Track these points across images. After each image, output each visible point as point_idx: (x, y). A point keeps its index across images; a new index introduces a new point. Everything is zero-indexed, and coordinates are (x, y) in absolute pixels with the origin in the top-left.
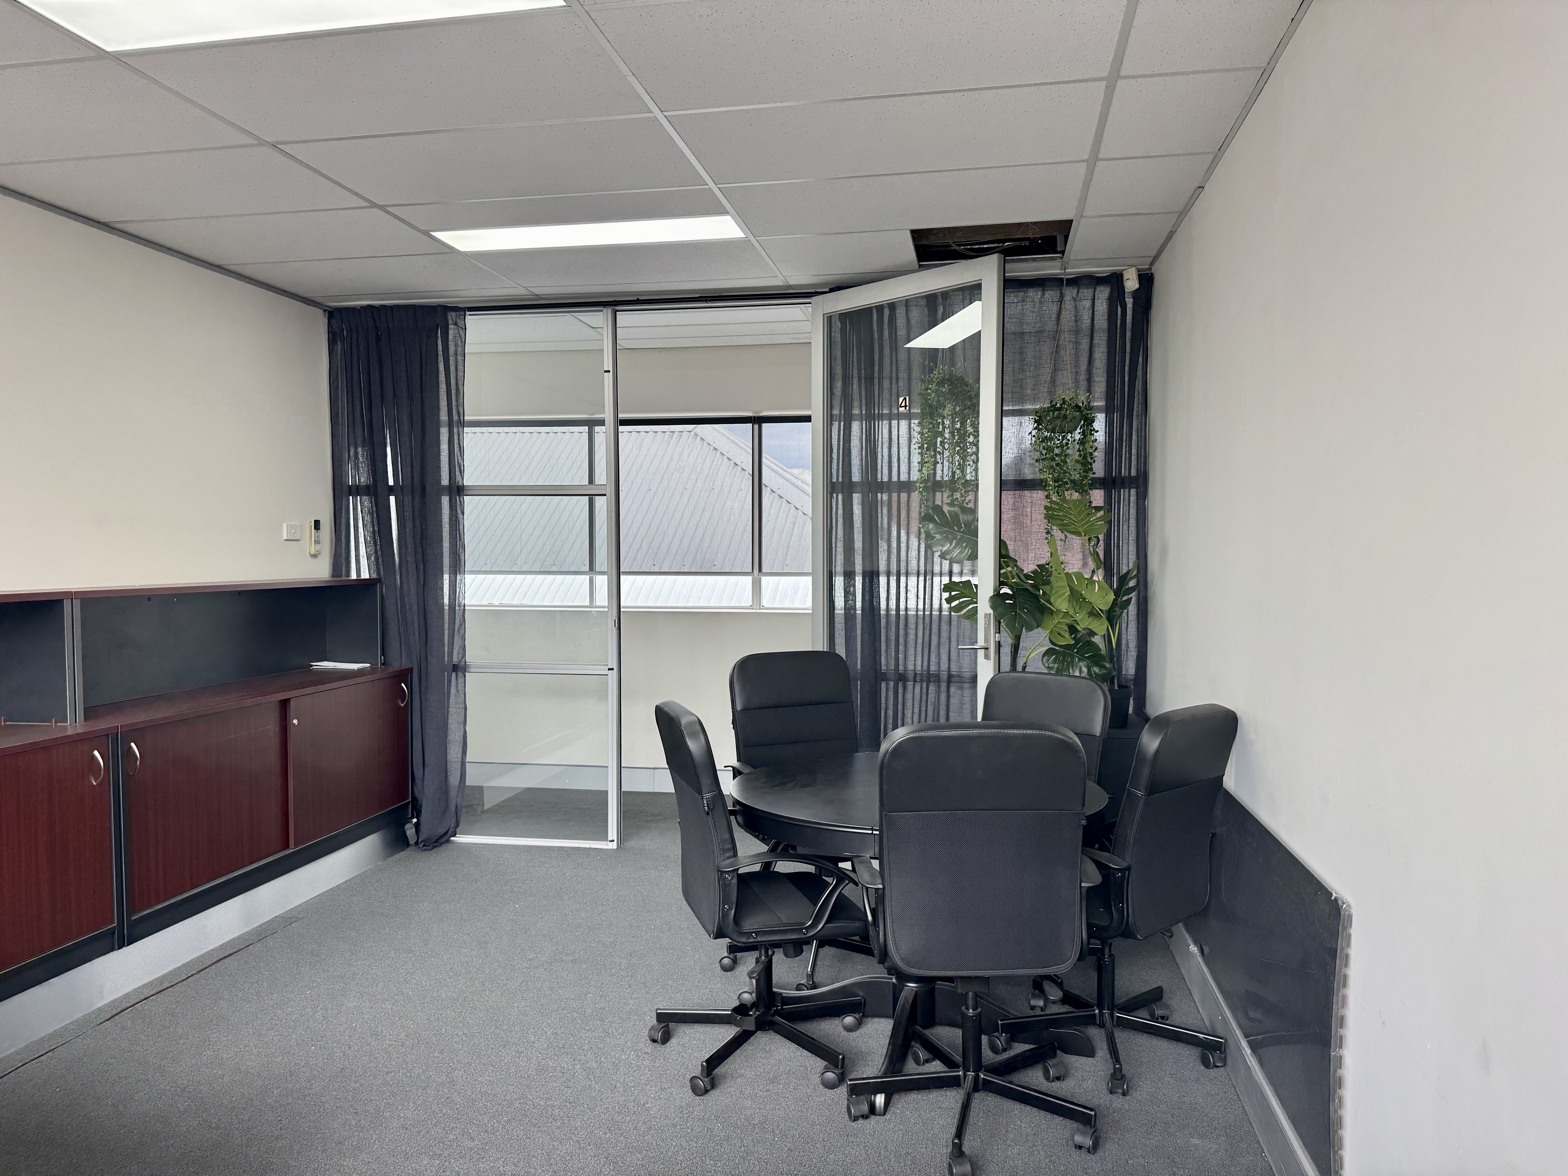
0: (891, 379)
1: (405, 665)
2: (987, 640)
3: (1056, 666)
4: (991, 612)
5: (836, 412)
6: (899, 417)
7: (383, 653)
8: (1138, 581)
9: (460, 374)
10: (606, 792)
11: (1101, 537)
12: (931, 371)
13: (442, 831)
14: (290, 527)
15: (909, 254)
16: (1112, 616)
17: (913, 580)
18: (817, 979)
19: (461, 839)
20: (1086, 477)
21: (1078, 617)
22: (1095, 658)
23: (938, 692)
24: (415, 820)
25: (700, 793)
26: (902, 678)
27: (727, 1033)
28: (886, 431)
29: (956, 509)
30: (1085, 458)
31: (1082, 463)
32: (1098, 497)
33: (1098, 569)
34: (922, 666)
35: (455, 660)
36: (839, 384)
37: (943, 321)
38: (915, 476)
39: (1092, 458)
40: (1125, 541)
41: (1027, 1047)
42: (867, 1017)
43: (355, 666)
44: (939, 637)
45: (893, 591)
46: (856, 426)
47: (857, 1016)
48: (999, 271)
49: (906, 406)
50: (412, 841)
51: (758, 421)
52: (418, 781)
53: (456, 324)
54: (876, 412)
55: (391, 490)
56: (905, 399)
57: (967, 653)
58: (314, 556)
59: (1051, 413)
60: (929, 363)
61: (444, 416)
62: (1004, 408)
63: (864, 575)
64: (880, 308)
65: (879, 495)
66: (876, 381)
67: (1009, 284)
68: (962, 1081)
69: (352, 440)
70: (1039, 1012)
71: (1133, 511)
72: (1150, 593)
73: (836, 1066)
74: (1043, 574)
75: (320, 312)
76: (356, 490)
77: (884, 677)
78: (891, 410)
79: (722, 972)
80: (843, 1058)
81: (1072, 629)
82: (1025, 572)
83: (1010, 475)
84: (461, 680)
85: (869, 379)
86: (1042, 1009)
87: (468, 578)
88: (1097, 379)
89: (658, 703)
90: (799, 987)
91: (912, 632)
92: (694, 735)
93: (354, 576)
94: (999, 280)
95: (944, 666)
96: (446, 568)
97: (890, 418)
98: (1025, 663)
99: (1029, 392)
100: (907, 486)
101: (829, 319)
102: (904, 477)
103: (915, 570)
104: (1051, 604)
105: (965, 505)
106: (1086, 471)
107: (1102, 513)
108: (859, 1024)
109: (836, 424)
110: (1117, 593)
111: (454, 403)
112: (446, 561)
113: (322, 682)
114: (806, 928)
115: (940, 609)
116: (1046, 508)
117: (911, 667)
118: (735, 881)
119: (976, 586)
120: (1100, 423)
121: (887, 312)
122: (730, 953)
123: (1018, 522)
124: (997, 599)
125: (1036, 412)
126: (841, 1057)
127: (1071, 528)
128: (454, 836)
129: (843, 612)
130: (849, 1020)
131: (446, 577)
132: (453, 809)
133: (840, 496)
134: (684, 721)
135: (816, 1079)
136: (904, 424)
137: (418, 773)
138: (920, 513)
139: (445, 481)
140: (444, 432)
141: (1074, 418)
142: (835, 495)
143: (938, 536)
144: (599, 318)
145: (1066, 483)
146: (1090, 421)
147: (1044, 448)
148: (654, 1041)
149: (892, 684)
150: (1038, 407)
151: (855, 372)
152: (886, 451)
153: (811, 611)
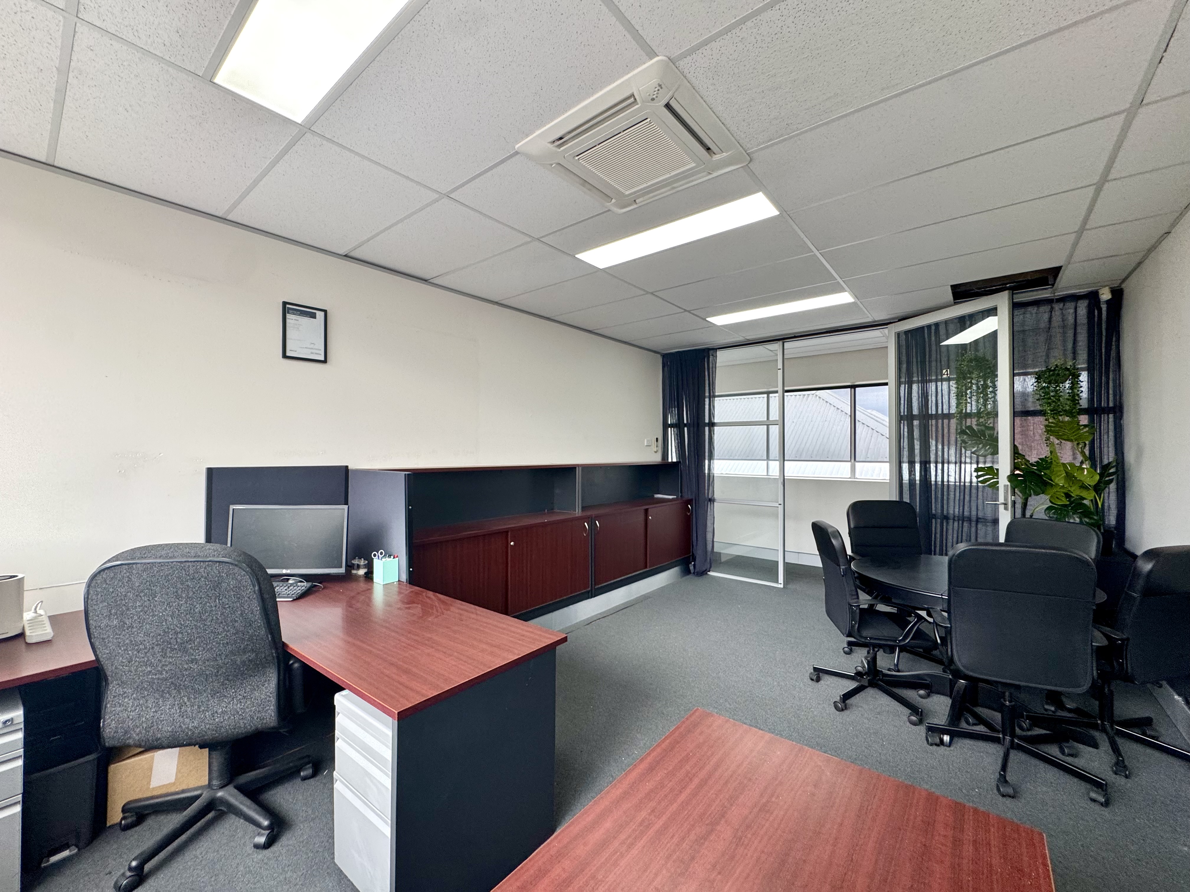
0: (936, 361)
1: (690, 497)
2: (1006, 499)
3: (1055, 516)
4: (1009, 484)
5: (903, 380)
6: (942, 380)
7: (681, 492)
8: (1117, 469)
9: (714, 375)
10: (778, 562)
11: (1087, 442)
12: (963, 355)
13: (704, 569)
14: (648, 441)
15: (950, 297)
16: (1098, 488)
17: (952, 466)
18: (900, 668)
19: (711, 573)
20: (1075, 408)
21: (1072, 489)
22: (1086, 513)
23: (970, 527)
24: (693, 563)
25: (839, 565)
26: (946, 518)
27: (852, 685)
28: (934, 388)
29: (983, 428)
30: (1073, 396)
31: (1071, 401)
32: (1084, 420)
33: (1086, 461)
34: (959, 512)
35: (710, 497)
36: (904, 366)
37: (969, 327)
38: (953, 410)
39: (1079, 397)
40: (1106, 445)
41: (1044, 732)
42: (933, 693)
43: (671, 497)
44: (970, 497)
45: (939, 472)
46: (915, 387)
47: (927, 691)
48: (1009, 298)
49: (947, 374)
50: (692, 571)
51: (854, 387)
52: (695, 547)
53: (713, 355)
54: (928, 378)
55: (685, 425)
56: (947, 371)
57: (989, 506)
58: (656, 452)
59: (1048, 373)
60: (962, 351)
61: (707, 394)
62: (1015, 372)
63: (921, 463)
64: (929, 327)
65: (930, 421)
66: (927, 363)
67: (1015, 306)
68: (1002, 741)
69: (671, 406)
70: (1051, 713)
71: (1111, 427)
72: (1126, 476)
73: (917, 714)
74: (1045, 464)
75: (659, 356)
76: (671, 426)
77: (934, 516)
78: (937, 377)
79: (844, 654)
80: (922, 711)
81: (1068, 495)
82: (1031, 462)
83: (1019, 408)
84: (712, 505)
85: (923, 362)
86: (1053, 712)
87: (715, 461)
88: (1080, 352)
89: (814, 521)
90: (889, 670)
91: (952, 494)
92: (835, 537)
93: (670, 460)
94: (1009, 304)
95: (974, 513)
96: (707, 457)
97: (936, 381)
98: (1032, 514)
99: (1030, 362)
100: (949, 416)
101: (898, 335)
102: (946, 411)
103: (954, 461)
104: (1052, 480)
105: (987, 425)
106: (1075, 405)
107: (1087, 429)
108: (928, 696)
109: (903, 386)
110: (1102, 475)
111: (711, 388)
112: (707, 454)
113: (657, 503)
114: (899, 641)
115: (971, 482)
116: (1046, 426)
117: (951, 512)
118: (858, 611)
119: (997, 470)
120: (1084, 377)
121: (933, 328)
122: (848, 646)
123: (1024, 433)
124: (1012, 478)
125: (1036, 373)
126: (920, 710)
127: (1065, 437)
128: (709, 571)
129: (908, 482)
130: (922, 692)
131: (707, 462)
132: (708, 560)
133: (906, 422)
134: (830, 530)
135: (905, 718)
136: (945, 384)
137: (695, 544)
138: (957, 430)
139: (707, 421)
140: (707, 400)
141: (1065, 374)
142: (902, 422)
143: (970, 442)
144: (776, 347)
145: (1060, 412)
146: (1075, 376)
147: (1043, 393)
148: (812, 680)
149: (939, 521)
150: (1037, 370)
151: (915, 360)
152: (934, 398)
153: (888, 481)
